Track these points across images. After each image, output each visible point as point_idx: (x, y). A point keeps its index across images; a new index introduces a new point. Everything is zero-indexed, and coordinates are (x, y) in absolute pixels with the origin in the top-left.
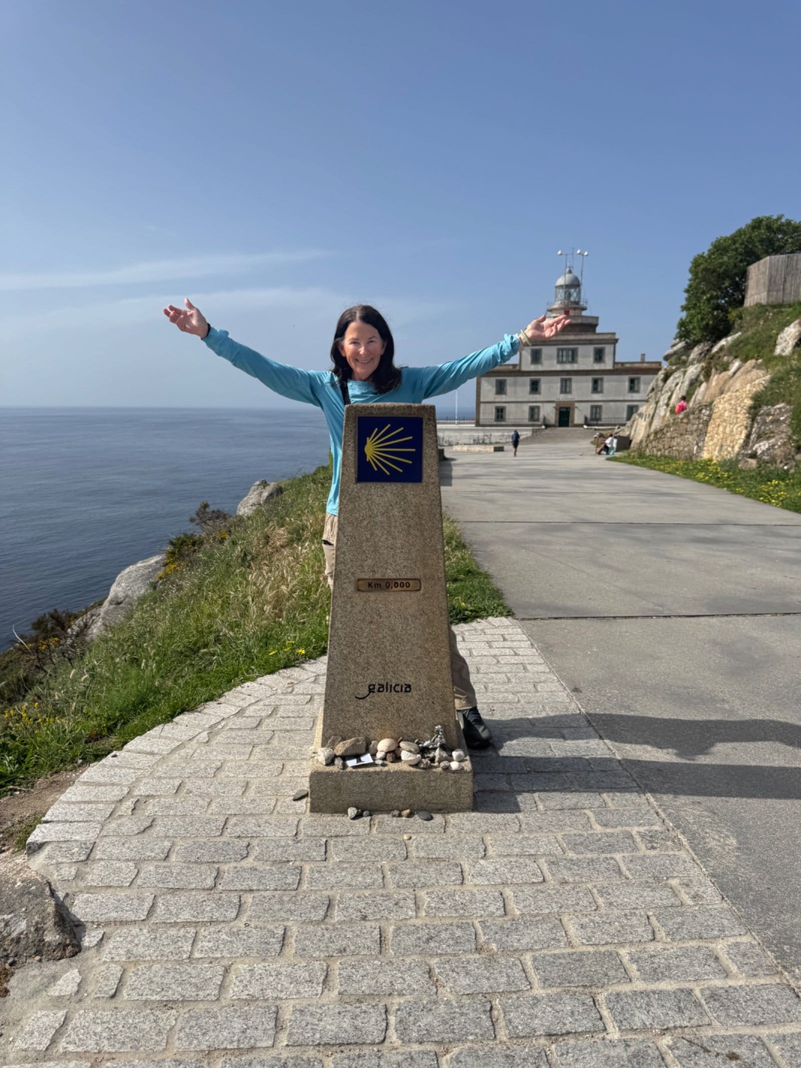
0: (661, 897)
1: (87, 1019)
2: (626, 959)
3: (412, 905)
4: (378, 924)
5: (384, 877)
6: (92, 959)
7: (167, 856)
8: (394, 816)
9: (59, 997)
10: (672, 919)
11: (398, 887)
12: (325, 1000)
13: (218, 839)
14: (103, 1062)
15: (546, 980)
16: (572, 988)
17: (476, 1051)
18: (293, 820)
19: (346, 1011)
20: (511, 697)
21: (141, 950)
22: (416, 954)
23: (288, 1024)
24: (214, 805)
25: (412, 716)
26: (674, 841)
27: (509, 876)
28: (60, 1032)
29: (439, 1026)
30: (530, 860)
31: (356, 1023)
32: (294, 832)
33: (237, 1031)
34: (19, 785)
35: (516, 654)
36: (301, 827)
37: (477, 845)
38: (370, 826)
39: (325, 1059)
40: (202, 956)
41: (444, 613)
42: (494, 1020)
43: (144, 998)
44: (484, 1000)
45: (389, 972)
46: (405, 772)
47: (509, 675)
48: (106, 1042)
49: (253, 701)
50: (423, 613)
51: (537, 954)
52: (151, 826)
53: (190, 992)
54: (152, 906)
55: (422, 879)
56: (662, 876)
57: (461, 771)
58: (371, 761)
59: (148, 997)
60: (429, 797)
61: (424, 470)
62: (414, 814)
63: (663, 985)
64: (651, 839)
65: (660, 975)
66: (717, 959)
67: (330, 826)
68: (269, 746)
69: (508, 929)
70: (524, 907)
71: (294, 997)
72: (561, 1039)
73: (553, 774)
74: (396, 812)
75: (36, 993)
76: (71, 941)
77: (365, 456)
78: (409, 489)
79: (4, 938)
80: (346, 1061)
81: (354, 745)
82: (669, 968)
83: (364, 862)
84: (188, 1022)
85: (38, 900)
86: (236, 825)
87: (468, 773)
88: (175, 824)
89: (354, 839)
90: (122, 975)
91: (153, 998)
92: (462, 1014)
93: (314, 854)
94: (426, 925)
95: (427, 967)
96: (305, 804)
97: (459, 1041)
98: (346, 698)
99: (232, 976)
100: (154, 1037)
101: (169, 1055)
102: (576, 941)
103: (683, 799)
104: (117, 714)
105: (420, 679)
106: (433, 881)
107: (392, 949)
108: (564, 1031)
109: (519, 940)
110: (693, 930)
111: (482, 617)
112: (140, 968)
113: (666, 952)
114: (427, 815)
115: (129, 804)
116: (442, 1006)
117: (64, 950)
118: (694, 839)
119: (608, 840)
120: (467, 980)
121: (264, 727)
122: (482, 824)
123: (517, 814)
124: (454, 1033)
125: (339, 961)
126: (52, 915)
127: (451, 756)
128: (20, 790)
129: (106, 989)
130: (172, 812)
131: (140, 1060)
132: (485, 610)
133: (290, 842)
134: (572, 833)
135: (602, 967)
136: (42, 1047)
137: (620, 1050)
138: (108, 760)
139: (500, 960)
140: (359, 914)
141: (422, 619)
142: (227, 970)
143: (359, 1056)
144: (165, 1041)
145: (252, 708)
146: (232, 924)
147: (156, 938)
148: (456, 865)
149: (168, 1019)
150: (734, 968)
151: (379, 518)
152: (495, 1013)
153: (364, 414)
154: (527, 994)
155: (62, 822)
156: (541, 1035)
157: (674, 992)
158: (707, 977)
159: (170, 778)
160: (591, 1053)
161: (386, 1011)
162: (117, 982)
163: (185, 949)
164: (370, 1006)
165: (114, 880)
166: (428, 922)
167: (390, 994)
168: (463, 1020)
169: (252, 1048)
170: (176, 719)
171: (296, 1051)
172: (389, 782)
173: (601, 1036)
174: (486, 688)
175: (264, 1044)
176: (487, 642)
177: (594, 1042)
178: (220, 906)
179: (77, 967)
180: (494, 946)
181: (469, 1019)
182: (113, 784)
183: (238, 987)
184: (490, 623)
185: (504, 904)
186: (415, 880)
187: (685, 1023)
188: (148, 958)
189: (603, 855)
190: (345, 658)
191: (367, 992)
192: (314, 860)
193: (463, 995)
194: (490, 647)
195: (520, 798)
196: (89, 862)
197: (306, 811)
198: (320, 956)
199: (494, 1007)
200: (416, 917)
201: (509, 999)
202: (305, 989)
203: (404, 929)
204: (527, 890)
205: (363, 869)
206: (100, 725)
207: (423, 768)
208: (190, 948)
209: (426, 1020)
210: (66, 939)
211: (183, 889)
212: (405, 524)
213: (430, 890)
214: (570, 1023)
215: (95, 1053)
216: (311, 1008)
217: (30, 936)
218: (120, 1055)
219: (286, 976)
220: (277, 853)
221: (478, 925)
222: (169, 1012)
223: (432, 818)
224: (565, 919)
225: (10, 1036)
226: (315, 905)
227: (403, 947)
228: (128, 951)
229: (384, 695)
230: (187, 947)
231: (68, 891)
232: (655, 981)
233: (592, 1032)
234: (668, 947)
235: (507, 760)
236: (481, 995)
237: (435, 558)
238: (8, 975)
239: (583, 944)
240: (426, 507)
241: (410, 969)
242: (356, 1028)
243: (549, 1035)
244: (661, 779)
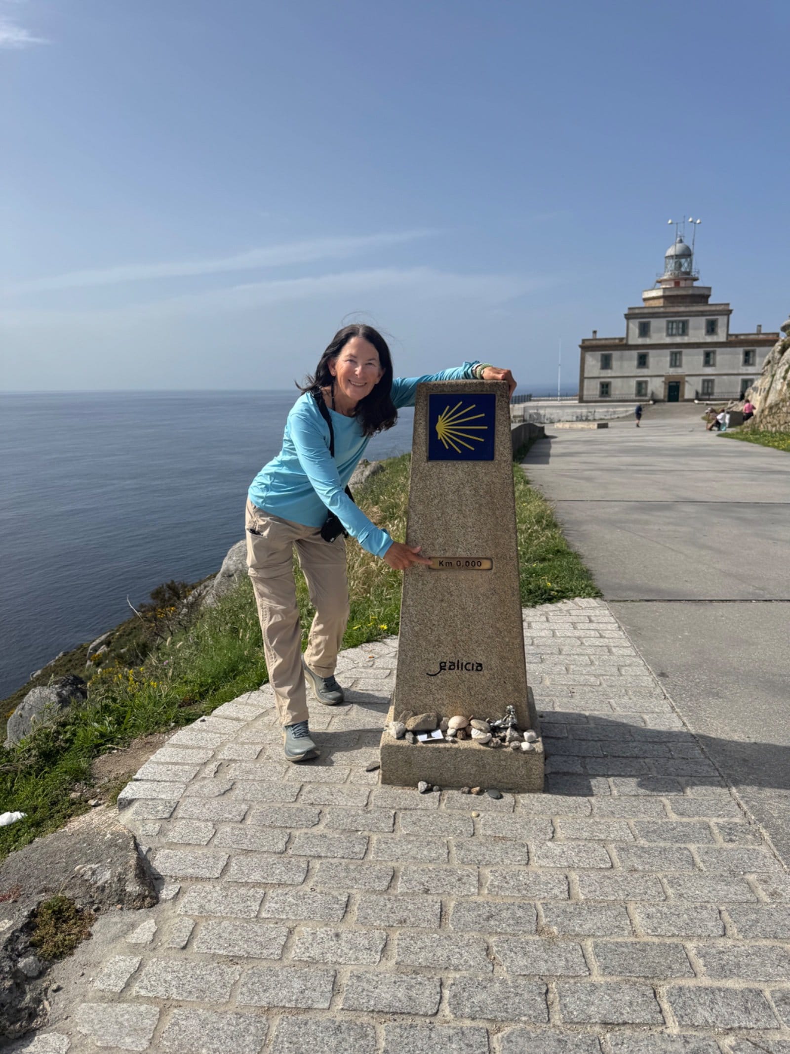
0: (735, 892)
1: (160, 967)
2: (692, 953)
3: (475, 882)
4: (439, 899)
5: (449, 853)
6: (168, 911)
7: (244, 819)
8: (464, 792)
9: (136, 944)
10: (745, 915)
11: (463, 863)
12: (382, 968)
13: (293, 805)
14: (171, 1009)
15: (607, 967)
16: (633, 979)
17: (528, 1033)
18: (364, 790)
19: (401, 981)
20: (592, 679)
21: (212, 906)
22: (475, 930)
23: (345, 989)
24: (291, 772)
25: (483, 695)
26: (754, 835)
27: (576, 859)
28: (134, 976)
29: (492, 1004)
30: (599, 845)
31: (411, 993)
32: (365, 803)
33: (295, 991)
34: (117, 744)
35: (601, 637)
36: (372, 798)
37: (546, 827)
38: (440, 800)
39: (377, 1026)
40: (268, 916)
41: (516, 593)
42: (549, 1003)
43: (212, 952)
44: (540, 982)
45: (447, 947)
46: (475, 750)
47: (592, 657)
48: (175, 990)
50: (494, 592)
51: (599, 940)
52: (231, 789)
53: (255, 950)
54: (226, 865)
55: (487, 858)
56: (738, 870)
57: (531, 752)
58: (441, 737)
59: (217, 951)
60: (499, 776)
61: (496, 448)
62: (484, 792)
63: (730, 984)
64: (730, 832)
65: (728, 972)
67: (400, 798)
68: (347, 717)
69: (571, 913)
70: (589, 892)
71: (353, 963)
72: (617, 1029)
73: (630, 759)
74: (466, 789)
75: (115, 938)
76: (150, 893)
77: (437, 434)
78: (481, 467)
79: (91, 885)
80: (398, 1030)
81: (424, 721)
82: (738, 965)
83: (431, 836)
84: (251, 978)
85: (123, 853)
86: (310, 792)
87: (539, 754)
88: (253, 788)
89: (423, 813)
90: (193, 928)
91: (220, 952)
92: (517, 994)
93: (383, 825)
94: (488, 903)
95: (485, 945)
96: (376, 776)
97: (512, 1020)
98: (417, 674)
99: (295, 937)
100: (218, 989)
101: (232, 1007)
102: (641, 931)
103: (768, 792)
104: (209, 681)
105: (491, 659)
106: (498, 860)
107: (452, 924)
108: (620, 1021)
109: (581, 925)
110: (768, 929)
111: (568, 598)
112: (210, 923)
113: (736, 949)
114: (497, 794)
115: (212, 767)
116: (498, 984)
117: (143, 901)
118: (776, 834)
119: (683, 829)
120: (525, 961)
122: (553, 806)
123: (590, 798)
124: (507, 1012)
125: (398, 932)
126: (133, 867)
127: (523, 736)
128: (117, 749)
129: (178, 940)
130: (251, 777)
131: (204, 1009)
132: (572, 590)
133: (360, 812)
134: (646, 820)
135: (666, 959)
136: (117, 989)
137: (678, 1046)
138: (197, 724)
139: (560, 943)
140: (422, 887)
141: (494, 599)
142: (291, 932)
143: (411, 1026)
144: (228, 994)
146: (299, 887)
147: (227, 895)
148: (523, 845)
149: (232, 973)
151: (451, 496)
152: (551, 996)
153: (435, 392)
154: (585, 980)
155: (151, 780)
156: (596, 1022)
157: (742, 991)
158: (779, 979)
159: (252, 744)
160: (647, 1046)
161: (441, 985)
162: (189, 934)
163: (253, 908)
164: (425, 978)
165: (193, 838)
166: (490, 900)
167: (446, 968)
168: (517, 1001)
169: (309, 1009)
170: (262, 688)
171: (350, 1016)
172: (459, 759)
173: (659, 1029)
174: (567, 670)
175: (321, 1006)
176: (572, 623)
177: (652, 1035)
178: (289, 870)
179: (153, 918)
180: (555, 929)
181: (523, 1000)
182: (199, 748)
183: (300, 948)
184: (576, 604)
185: (569, 888)
186: (480, 858)
187: (751, 1025)
188: (219, 914)
189: (678, 845)
190: (417, 635)
191: (424, 964)
192: (382, 831)
193: (520, 975)
194: (575, 628)
195: (593, 782)
196: (172, 820)
197: (378, 783)
198: (380, 925)
199: (550, 990)
200: (479, 894)
201: (566, 983)
202: (364, 956)
203: (465, 905)
204: (594, 875)
205: (429, 843)
206: (192, 691)
207: (493, 747)
208: (258, 908)
209: (480, 997)
210: (145, 890)
211: (256, 851)
212: (476, 503)
213: (493, 869)
214: (628, 1013)
215: (164, 999)
216: (368, 975)
217: (114, 885)
218: (187, 1003)
219: (346, 942)
220: (347, 822)
221: (540, 907)
222: (234, 967)
223: (501, 797)
224: (631, 907)
225: (90, 976)
226: (380, 875)
227: (462, 923)
228: (201, 906)
229: (456, 673)
230: (255, 907)
231: (151, 846)
232: (722, 978)
233: (651, 1025)
234: (740, 944)
235: (583, 743)
236: (537, 977)
237: (507, 537)
238: (92, 920)
239: (648, 934)
240: (498, 486)
241: (468, 945)
242: (410, 998)
243: (605, 1024)
244: (746, 769)
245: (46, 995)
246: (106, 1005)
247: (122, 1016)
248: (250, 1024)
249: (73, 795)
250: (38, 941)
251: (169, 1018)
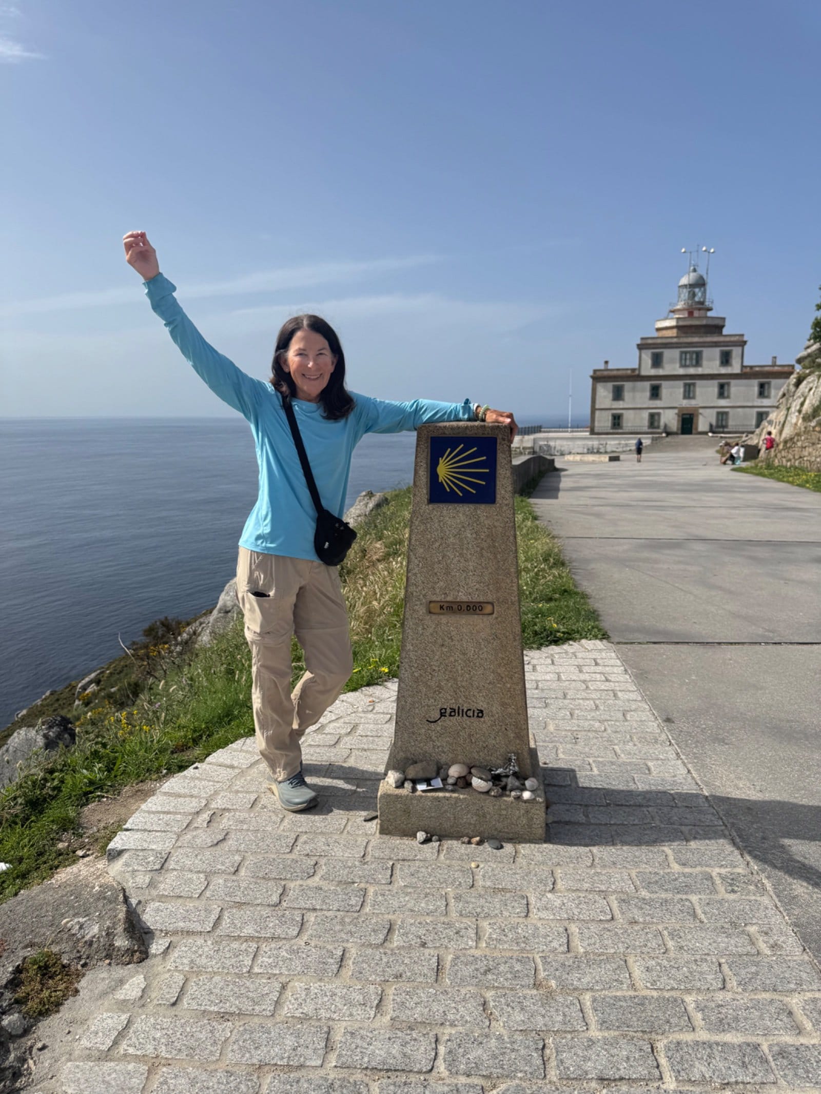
0: (736, 944)
1: (148, 1024)
2: (691, 1007)
3: (473, 935)
4: (436, 952)
5: (447, 905)
6: (157, 966)
7: (237, 871)
8: (463, 843)
9: (124, 1001)
10: (745, 968)
11: (461, 915)
12: (376, 1024)
13: (288, 856)
14: (160, 1067)
15: (604, 1022)
16: (631, 1033)
17: (524, 1089)
18: (362, 841)
19: (396, 1037)
20: (597, 724)
21: (204, 961)
22: (472, 985)
23: (339, 1046)
24: (286, 821)
25: (484, 742)
26: (756, 886)
27: (576, 911)
28: (122, 1034)
29: (488, 1060)
30: (600, 896)
31: (405, 1050)
32: (362, 854)
33: (288, 1048)
34: (106, 792)
35: (607, 680)
36: (369, 849)
37: (546, 878)
38: (439, 851)
39: (371, 1083)
40: (260, 971)
41: (517, 638)
42: (545, 1059)
43: (203, 1008)
44: (537, 1037)
45: (443, 1002)
46: (475, 799)
47: (597, 702)
48: (164, 1048)
49: (334, 718)
50: (496, 637)
51: (597, 994)
52: (224, 839)
53: (247, 1006)
54: (219, 918)
55: (486, 910)
56: (740, 922)
57: (533, 801)
58: (441, 786)
59: (207, 1007)
60: (500, 826)
61: (498, 491)
62: (484, 842)
63: (728, 1037)
65: (726, 1026)
66: (790, 1013)
67: (398, 848)
68: (345, 765)
69: (569, 966)
70: (588, 945)
71: (347, 1019)
72: (613, 1085)
73: (634, 808)
74: (466, 839)
75: (104, 994)
76: (139, 947)
77: (437, 476)
78: (482, 511)
79: (78, 940)
80: (392, 1087)
81: (425, 769)
82: (736, 1019)
83: (429, 888)
84: (242, 1035)
85: (111, 906)
86: (305, 842)
87: (540, 803)
88: (247, 839)
89: (421, 864)
90: (184, 984)
91: (212, 1009)
92: (513, 1050)
93: (380, 876)
94: (485, 956)
95: (482, 1000)
96: (374, 826)
97: (507, 1077)
98: (417, 720)
99: (288, 993)
100: (209, 1047)
101: (222, 1065)
102: (640, 984)
104: (203, 726)
105: (492, 705)
106: (497, 912)
107: (449, 978)
108: (617, 1077)
109: (580, 979)
110: (768, 982)
111: (574, 640)
112: (201, 978)
113: (735, 1002)
114: (497, 844)
115: (205, 816)
116: (494, 1040)
117: (132, 955)
118: (779, 885)
119: (685, 880)
120: (522, 1016)
121: (341, 745)
122: (554, 856)
123: (591, 848)
124: (503, 1069)
125: (394, 987)
126: (122, 921)
127: (524, 784)
128: (107, 797)
129: (168, 996)
130: (245, 827)
131: (193, 1068)
132: (578, 632)
133: (357, 863)
134: (647, 871)
135: (664, 1013)
136: (105, 1048)
138: (190, 771)
139: (558, 998)
140: (419, 940)
141: (495, 644)
142: (284, 987)
143: (405, 1084)
144: (218, 1052)
145: (332, 725)
146: (294, 941)
147: (219, 950)
148: (523, 897)
149: (223, 1030)
150: (808, 1026)
151: (452, 540)
152: (547, 1052)
153: (435, 434)
154: (583, 1035)
155: (142, 830)
156: (592, 1078)
157: (739, 1046)
158: (777, 1032)
159: (247, 792)
161: (437, 1041)
162: (179, 990)
163: (246, 963)
164: (420, 1034)
165: (184, 891)
166: (488, 954)
167: (442, 1024)
168: (513, 1057)
169: (302, 1066)
171: (344, 1073)
172: (459, 808)
173: (656, 1085)
174: (571, 714)
175: (313, 1063)
176: (578, 666)
177: (648, 1090)
178: (283, 923)
179: (143, 973)
180: (553, 983)
181: (519, 1056)
182: (192, 796)
183: (293, 1004)
184: (582, 646)
185: (568, 941)
186: (479, 910)
187: (748, 1079)
188: (210, 969)
189: (679, 896)
190: (416, 681)
191: (419, 1020)
192: (378, 883)
193: (516, 1030)
194: (581, 671)
196: (163, 871)
197: (375, 833)
198: (375, 980)
199: (547, 1045)
200: (476, 948)
201: (563, 1039)
202: (358, 1012)
203: (462, 959)
204: (593, 927)
205: (426, 895)
206: (186, 736)
207: (494, 796)
208: (250, 963)
209: (476, 1053)
210: (134, 945)
211: (249, 904)
212: (477, 546)
213: (492, 921)
214: (625, 1068)
215: (153, 1058)
216: (362, 1031)
217: (102, 940)
218: (175, 1062)
219: (341, 997)
220: (343, 874)
221: (538, 961)
222: (225, 1024)
223: (502, 847)
224: (631, 960)
225: (76, 1034)
226: (376, 928)
227: (459, 977)
228: (192, 961)
229: (456, 719)
230: (248, 961)
231: (140, 898)
232: (720, 1032)
233: (647, 1081)
234: (739, 997)
235: (586, 791)
236: (534, 1032)
237: (509, 581)
238: (79, 976)
239: (647, 988)
240: (500, 529)
241: (464, 1000)
242: (405, 1055)
243: (601, 1079)
244: (749, 818)
245: (31, 1054)
246: (92, 1064)
247: (109, 1075)
248: (240, 1083)
249: (61, 845)
250: (24, 997)
251: (157, 1076)
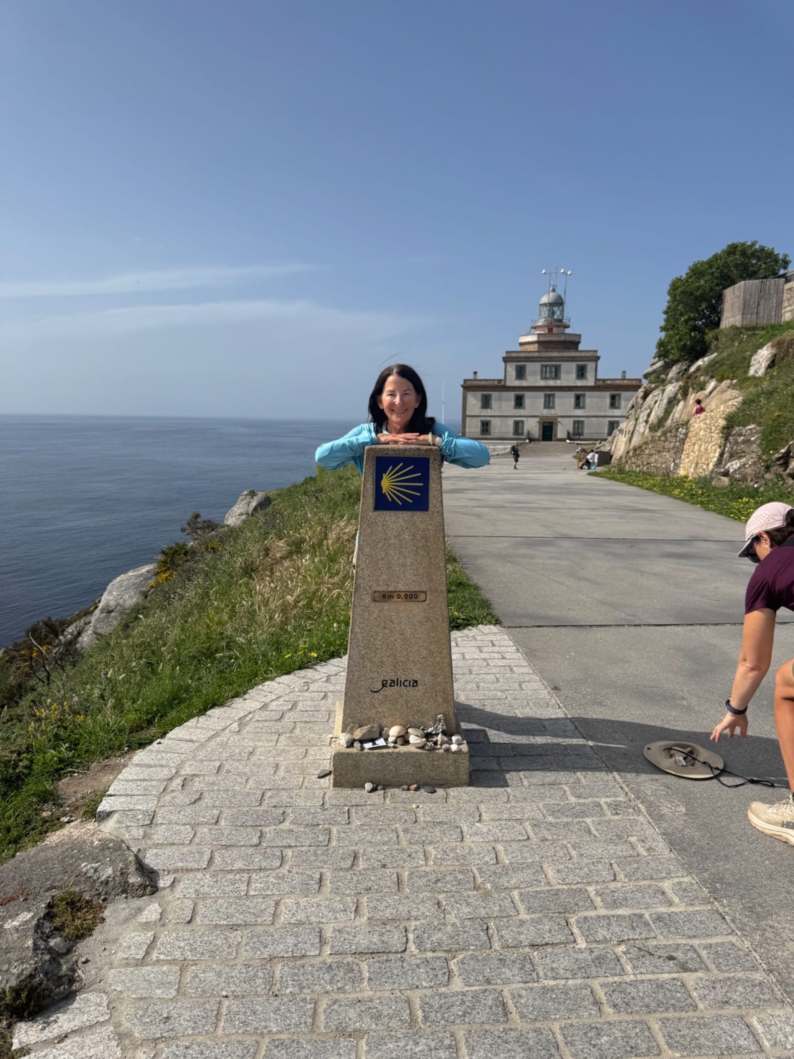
0: (621, 850)
1: (171, 938)
2: (592, 894)
3: (422, 857)
4: (395, 871)
5: (398, 836)
6: (167, 896)
7: (217, 821)
8: (403, 790)
9: (147, 923)
10: (629, 865)
11: (410, 843)
12: (357, 923)
13: (258, 808)
14: (189, 966)
15: (530, 908)
16: (550, 914)
17: (476, 956)
18: (319, 793)
19: (374, 931)
20: (499, 694)
21: (206, 889)
22: (427, 891)
23: (330, 940)
24: (251, 782)
25: (418, 706)
26: (634, 809)
27: (500, 835)
28: (151, 946)
29: (447, 940)
30: (517, 823)
31: (383, 938)
32: (321, 803)
33: (290, 945)
34: (77, 768)
35: (504, 658)
36: (327, 799)
37: (473, 812)
38: (384, 797)
39: (360, 963)
40: (256, 893)
41: (446, 623)
42: (489, 936)
43: (214, 923)
44: (481, 922)
45: (406, 904)
46: (413, 753)
47: (497, 676)
48: (189, 953)
49: (274, 697)
50: (428, 619)
51: (523, 891)
52: (200, 798)
53: (250, 919)
54: (211, 858)
55: (429, 838)
56: (623, 835)
57: (459, 752)
58: (384, 744)
59: (218, 922)
60: (432, 774)
61: (430, 501)
62: (421, 788)
63: (620, 912)
64: (616, 808)
65: (619, 904)
66: (663, 893)
67: (350, 797)
68: (293, 735)
69: (500, 873)
70: (512, 858)
71: (333, 921)
72: (541, 948)
73: (536, 757)
74: (405, 787)
75: (127, 920)
76: (149, 883)
77: (381, 488)
78: (417, 517)
79: (95, 881)
80: (377, 964)
81: (370, 731)
82: (626, 899)
83: (381, 825)
84: (251, 939)
85: (118, 853)
86: (271, 797)
87: (465, 754)
88: (220, 797)
89: (372, 808)
90: (194, 907)
91: (222, 923)
92: (465, 932)
93: (339, 819)
94: (434, 871)
95: (436, 900)
96: (328, 781)
97: (463, 950)
98: (363, 691)
99: (282, 908)
100: (226, 949)
101: (240, 961)
102: (553, 882)
103: (643, 777)
104: (155, 709)
105: (425, 676)
106: (438, 839)
107: (408, 888)
108: (544, 943)
109: (508, 881)
110: (646, 873)
111: (473, 625)
112: (207, 902)
113: (624, 888)
114: (431, 789)
115: (178, 781)
116: (449, 927)
117: (145, 889)
119: (581, 808)
120: (468, 909)
121: (286, 719)
122: (477, 796)
123: (506, 788)
124: (459, 945)
125: (366, 897)
126: (133, 863)
127: (451, 740)
128: (78, 772)
129: (183, 917)
130: (216, 788)
131: (217, 965)
132: (475, 618)
133: (318, 810)
134: (551, 803)
135: (574, 899)
136: (140, 957)
137: (586, 955)
138: (154, 746)
139: (493, 895)
140: (379, 863)
141: (428, 625)
142: (277, 904)
143: (387, 961)
144: (234, 952)
145: (274, 703)
146: (277, 871)
147: (217, 881)
148: (457, 827)
149: (235, 937)
150: (676, 900)
151: (393, 541)
152: (490, 931)
153: (380, 455)
154: (515, 918)
155: (124, 795)
156: (526, 945)
157: (629, 916)
158: (655, 906)
159: (210, 761)
160: (564, 957)
161: (406, 931)
162: (191, 912)
163: (242, 888)
164: (393, 927)
165: (176, 839)
166: (436, 869)
167: (408, 919)
168: (466, 936)
169: (304, 956)
170: (209, 713)
171: (338, 958)
172: (400, 762)
173: (572, 946)
174: (478, 687)
175: (313, 954)
176: (478, 647)
177: (567, 950)
178: (266, 858)
179: (157, 902)
180: (489, 886)
181: (470, 935)
182: (162, 766)
183: (288, 915)
184: (480, 630)
185: (496, 856)
186: (424, 838)
187: (636, 937)
188: (214, 895)
189: (577, 820)
190: (363, 657)
191: (390, 918)
192: (339, 824)
193: (466, 919)
194: (481, 651)
195: (508, 776)
196: (153, 826)
197: (330, 786)
198: (350, 893)
199: (490, 927)
200: (426, 865)
201: (501, 922)
202: (341, 916)
203: (416, 874)
204: (515, 845)
205: (380, 830)
206: (140, 718)
207: (428, 750)
208: (246, 888)
209: (437, 936)
210: (145, 881)
211: (234, 846)
212: (414, 546)
213: (436, 846)
214: (549, 937)
215: (181, 961)
216: (347, 929)
217: (117, 879)
218: (201, 962)
219: (325, 907)
220: (308, 819)
221: (476, 871)
222: (236, 932)
223: (435, 792)
224: (545, 866)
225: (112, 950)
226: (344, 857)
227: (416, 886)
228: (196, 890)
229: (395, 688)
230: (243, 887)
231: (139, 847)
232: (615, 909)
233: (565, 944)
234: (626, 885)
235: (497, 746)
236: (479, 919)
237: (439, 574)
238: (102, 908)
239: (559, 884)
240: (432, 532)
241: (423, 901)
242: (383, 942)
243: (532, 946)
244: (625, 761)
245: (77, 966)
246: (132, 969)
247: (149, 975)
248: (257, 971)
249: (44, 814)
250: (61, 926)
251: (189, 973)
